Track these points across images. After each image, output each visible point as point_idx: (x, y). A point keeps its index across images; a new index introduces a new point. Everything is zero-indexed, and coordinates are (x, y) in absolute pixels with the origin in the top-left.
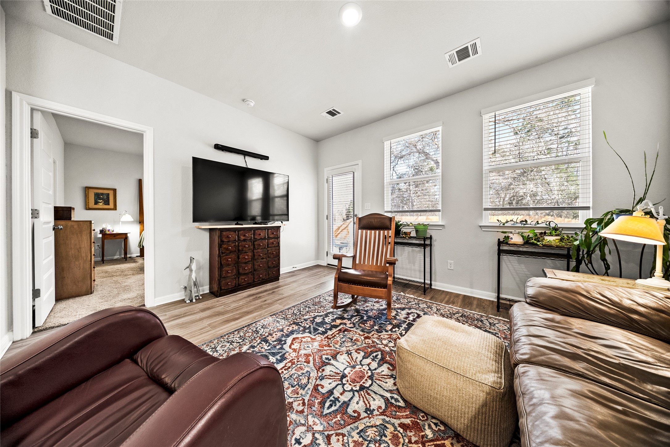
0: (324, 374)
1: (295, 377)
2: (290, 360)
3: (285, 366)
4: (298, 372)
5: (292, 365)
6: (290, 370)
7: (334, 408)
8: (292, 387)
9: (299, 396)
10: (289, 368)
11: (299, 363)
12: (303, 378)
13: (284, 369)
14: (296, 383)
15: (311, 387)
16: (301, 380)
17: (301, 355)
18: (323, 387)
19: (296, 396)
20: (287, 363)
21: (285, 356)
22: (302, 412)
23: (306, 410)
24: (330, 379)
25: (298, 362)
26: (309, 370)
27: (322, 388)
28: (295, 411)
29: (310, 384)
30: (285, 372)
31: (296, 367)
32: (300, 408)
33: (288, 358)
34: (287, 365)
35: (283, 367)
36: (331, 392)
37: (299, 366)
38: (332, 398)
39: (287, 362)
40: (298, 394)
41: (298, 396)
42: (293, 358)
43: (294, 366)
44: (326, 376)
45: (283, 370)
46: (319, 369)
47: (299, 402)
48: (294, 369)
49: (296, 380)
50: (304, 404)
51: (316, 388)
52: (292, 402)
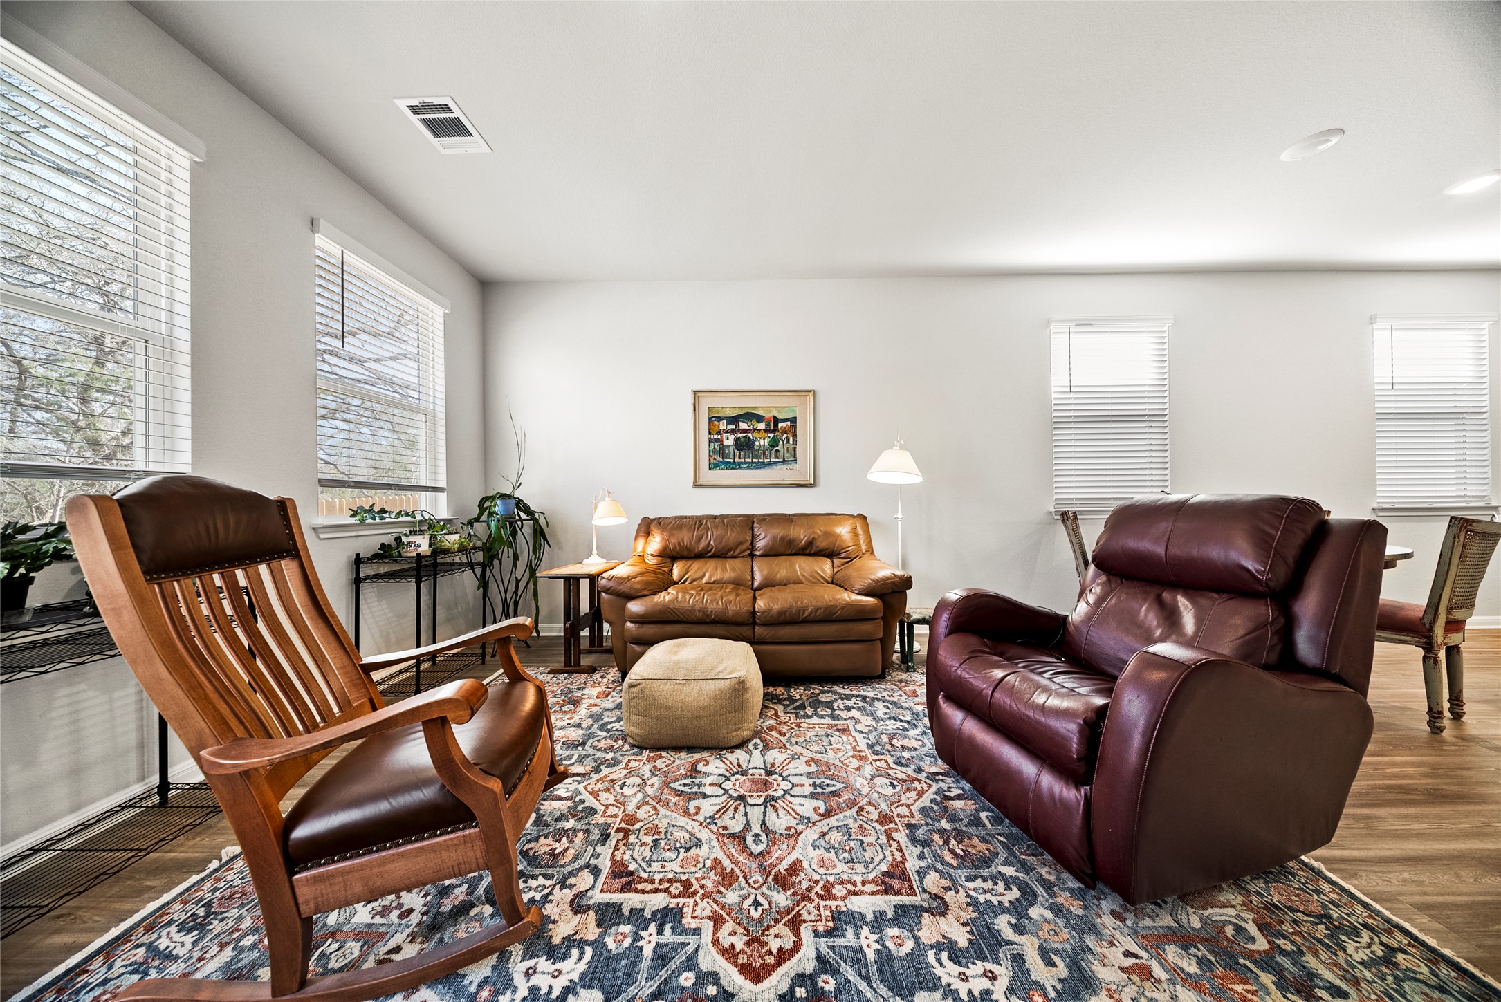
0: (793, 823)
1: (846, 855)
2: (828, 903)
3: (850, 893)
4: (834, 858)
5: (832, 885)
6: (845, 877)
7: (828, 782)
8: (862, 842)
9: (859, 822)
10: (842, 882)
11: (817, 877)
12: (832, 842)
13: (857, 889)
14: (852, 844)
15: (833, 821)
16: (840, 843)
17: (793, 894)
18: (816, 810)
19: (865, 825)
20: (842, 899)
21: (831, 924)
22: (871, 804)
23: (864, 802)
24: (793, 810)
25: (816, 882)
26: (812, 848)
27: (819, 808)
28: (879, 810)
29: (830, 825)
30: (858, 879)
31: (828, 872)
32: (869, 808)
33: (828, 913)
34: (845, 892)
35: (855, 893)
36: (813, 796)
37: (822, 871)
38: (819, 790)
39: (840, 903)
40: (860, 826)
41: (862, 822)
42: (817, 900)
43: (831, 879)
44: (795, 818)
45: (859, 887)
46: (792, 836)
47: (866, 815)
48: (835, 871)
49: (847, 848)
50: (861, 809)
51: (828, 814)
52: (877, 821)
